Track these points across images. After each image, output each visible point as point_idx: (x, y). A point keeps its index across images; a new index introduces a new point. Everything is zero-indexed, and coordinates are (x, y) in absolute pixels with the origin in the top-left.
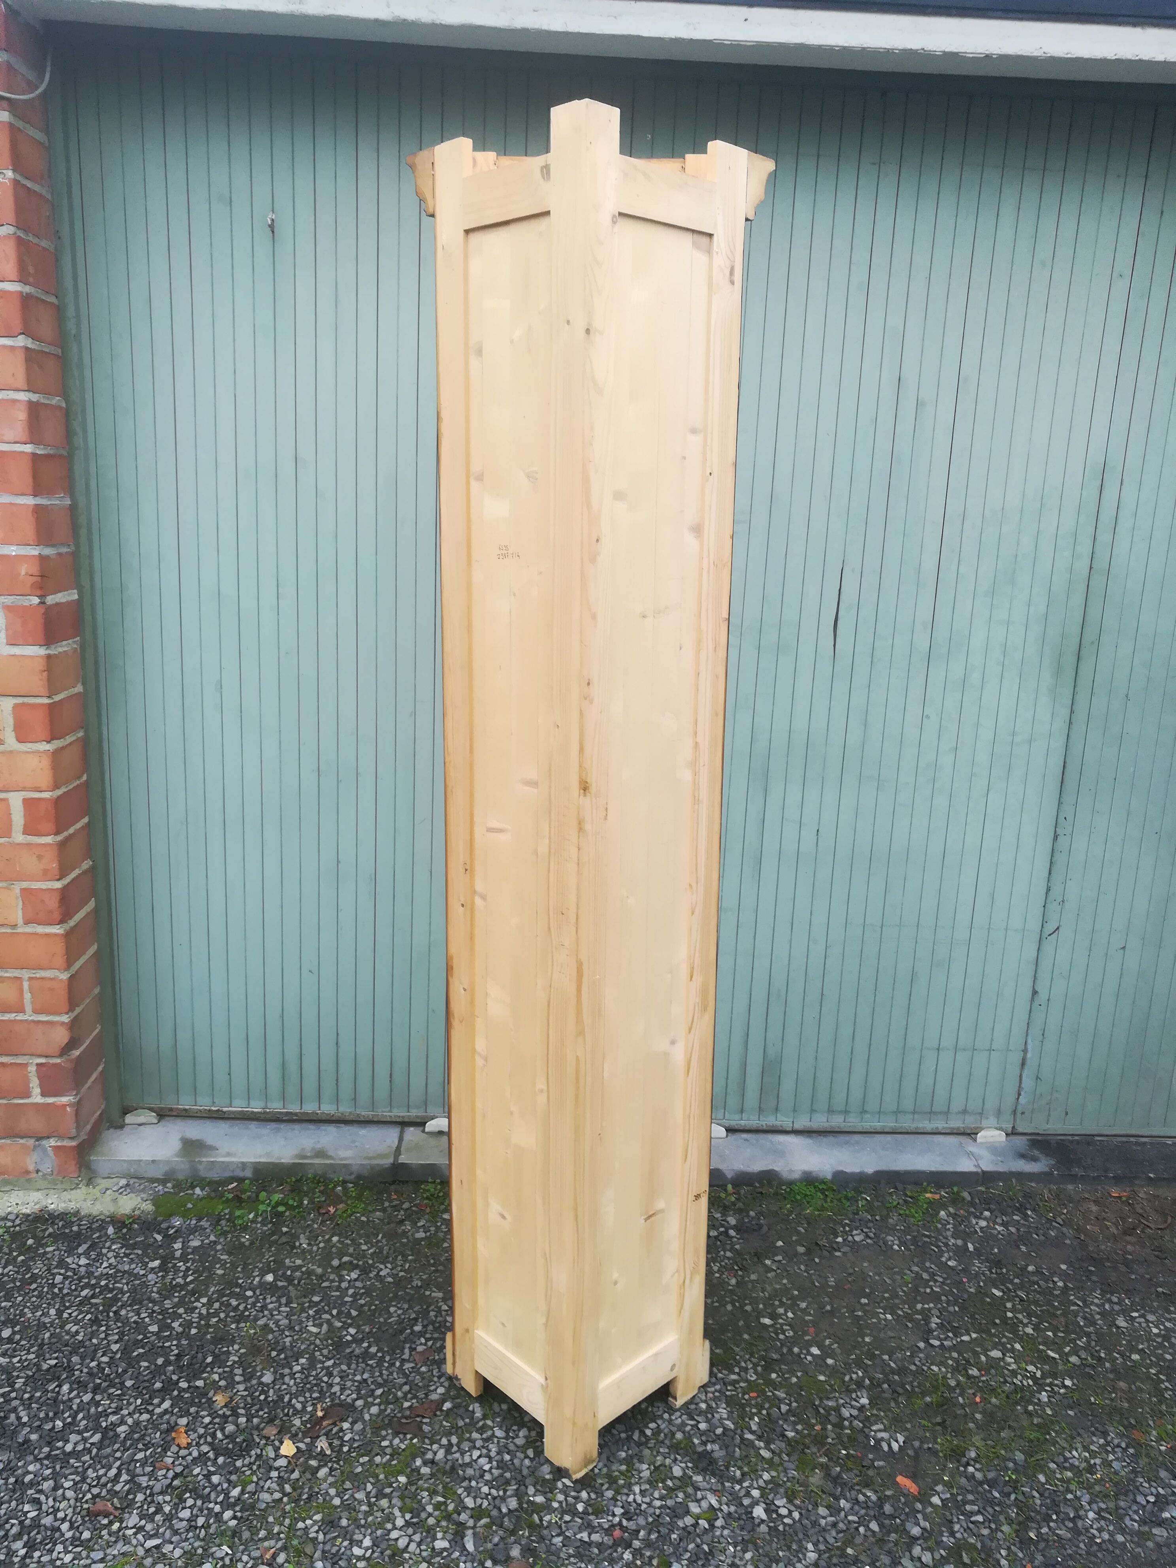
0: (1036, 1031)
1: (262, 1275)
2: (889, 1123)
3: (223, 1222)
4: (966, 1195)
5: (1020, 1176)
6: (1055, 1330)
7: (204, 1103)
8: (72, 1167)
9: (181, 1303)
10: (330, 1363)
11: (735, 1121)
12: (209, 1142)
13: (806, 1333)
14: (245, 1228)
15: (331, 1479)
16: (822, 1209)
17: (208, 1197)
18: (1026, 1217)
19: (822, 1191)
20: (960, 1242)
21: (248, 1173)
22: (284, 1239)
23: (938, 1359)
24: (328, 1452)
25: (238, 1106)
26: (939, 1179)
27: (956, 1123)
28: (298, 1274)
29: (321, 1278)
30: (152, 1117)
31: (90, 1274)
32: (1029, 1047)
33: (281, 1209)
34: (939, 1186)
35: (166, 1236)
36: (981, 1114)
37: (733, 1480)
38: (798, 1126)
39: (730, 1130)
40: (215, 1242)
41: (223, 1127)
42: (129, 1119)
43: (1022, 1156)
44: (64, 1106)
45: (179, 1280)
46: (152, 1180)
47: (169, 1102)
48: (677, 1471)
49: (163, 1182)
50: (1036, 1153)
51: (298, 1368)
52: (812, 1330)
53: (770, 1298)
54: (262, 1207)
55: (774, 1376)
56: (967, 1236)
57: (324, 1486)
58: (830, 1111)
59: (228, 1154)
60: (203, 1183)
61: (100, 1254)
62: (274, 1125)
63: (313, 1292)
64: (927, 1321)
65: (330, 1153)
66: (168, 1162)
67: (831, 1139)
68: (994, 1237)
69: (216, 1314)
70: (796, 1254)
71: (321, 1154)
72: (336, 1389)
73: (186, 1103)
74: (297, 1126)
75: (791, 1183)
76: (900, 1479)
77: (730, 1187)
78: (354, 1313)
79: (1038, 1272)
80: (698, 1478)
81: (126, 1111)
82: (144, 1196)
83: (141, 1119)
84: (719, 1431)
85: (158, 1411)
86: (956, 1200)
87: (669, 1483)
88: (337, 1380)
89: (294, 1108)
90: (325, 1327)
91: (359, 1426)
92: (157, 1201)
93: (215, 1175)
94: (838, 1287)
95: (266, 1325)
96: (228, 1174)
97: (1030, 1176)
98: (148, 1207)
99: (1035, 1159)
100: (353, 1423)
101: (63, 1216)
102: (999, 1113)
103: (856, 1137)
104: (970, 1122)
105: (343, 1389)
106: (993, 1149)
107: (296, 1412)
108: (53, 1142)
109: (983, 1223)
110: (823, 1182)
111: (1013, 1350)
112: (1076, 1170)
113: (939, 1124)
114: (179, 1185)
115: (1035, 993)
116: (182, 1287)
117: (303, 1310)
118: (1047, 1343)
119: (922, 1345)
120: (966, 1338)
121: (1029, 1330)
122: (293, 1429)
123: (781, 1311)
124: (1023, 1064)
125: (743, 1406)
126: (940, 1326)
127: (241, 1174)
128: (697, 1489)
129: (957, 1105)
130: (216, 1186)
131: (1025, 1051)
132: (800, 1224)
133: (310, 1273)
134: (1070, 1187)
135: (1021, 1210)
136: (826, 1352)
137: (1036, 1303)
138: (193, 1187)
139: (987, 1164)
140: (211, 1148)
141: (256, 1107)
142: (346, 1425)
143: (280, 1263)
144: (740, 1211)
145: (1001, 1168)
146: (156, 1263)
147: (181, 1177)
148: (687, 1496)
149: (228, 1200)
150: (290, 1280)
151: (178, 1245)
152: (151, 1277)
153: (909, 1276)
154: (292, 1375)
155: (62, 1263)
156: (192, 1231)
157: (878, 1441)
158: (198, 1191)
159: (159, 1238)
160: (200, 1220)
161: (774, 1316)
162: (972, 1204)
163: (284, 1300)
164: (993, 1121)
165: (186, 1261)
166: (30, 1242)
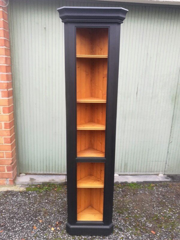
0: (168, 158)
1: (45, 200)
2: (145, 173)
3: (38, 192)
4: (158, 185)
5: (166, 181)
6: (174, 206)
7: (33, 172)
8: (12, 183)
9: (32, 205)
10: (58, 215)
11: (120, 174)
12: (35, 178)
13: (134, 208)
14: (41, 193)
15: (60, 234)
16: (135, 187)
17: (35, 188)
18: (167, 188)
19: (135, 185)
20: (157, 192)
21: (41, 184)
22: (48, 194)
23: (156, 212)
24: (59, 229)
25: (39, 172)
26: (153, 182)
27: (155, 173)
28: (51, 200)
29: (55, 201)
30: (24, 175)
31: (17, 201)
32: (167, 161)
33: (47, 189)
34: (153, 183)
35: (29, 194)
36: (159, 172)
37: (125, 232)
38: (130, 174)
39: (119, 175)
40: (37, 195)
41: (36, 176)
42: (21, 175)
43: (166, 178)
44: (11, 173)
45: (32, 202)
46: (25, 185)
47: (27, 172)
48: (116, 231)
49: (27, 185)
50: (168, 178)
51: (53, 216)
52: (135, 207)
53: (128, 202)
54: (44, 189)
55: (130, 215)
56: (158, 191)
57: (59, 235)
58: (135, 172)
59: (38, 181)
60: (34, 185)
61: (18, 198)
62: (45, 176)
63: (54, 203)
64: (153, 205)
65: (55, 180)
66: (28, 182)
67: (135, 176)
68: (163, 191)
69: (38, 207)
70: (132, 195)
71: (53, 180)
72: (59, 219)
73: (30, 172)
74: (49, 176)
75: (129, 183)
76: (152, 232)
77: (120, 184)
78: (61, 206)
79: (170, 197)
80: (120, 232)
81: (20, 174)
82: (24, 188)
83: (23, 175)
84: (122, 224)
85: (31, 223)
86: (156, 186)
87: (115, 233)
88: (59, 218)
89: (48, 173)
90: (56, 209)
91: (64, 225)
92: (26, 189)
93: (36, 184)
94: (139, 200)
95: (47, 209)
96: (38, 184)
97: (168, 181)
98: (25, 189)
99: (168, 179)
100: (63, 224)
101: (11, 191)
102: (162, 171)
103: (140, 176)
104: (157, 173)
105: (61, 219)
106: (162, 177)
107: (53, 223)
108: (9, 179)
109: (161, 189)
110: (135, 183)
111: (168, 210)
112: (175, 180)
113: (153, 173)
114: (30, 186)
115: (168, 152)
116: (32, 203)
117: (53, 206)
118: (173, 209)
119: (153, 209)
120: (160, 208)
121: (170, 207)
122: (53, 226)
123: (130, 204)
124: (166, 163)
125: (126, 220)
126: (156, 206)
127: (40, 184)
128: (120, 234)
129: (156, 170)
130: (36, 186)
131: (166, 161)
132: (132, 190)
133: (53, 200)
134: (174, 183)
135: (167, 187)
136: (138, 211)
137: (170, 202)
138: (32, 186)
139: (161, 180)
140: (35, 180)
141: (42, 173)
142: (62, 225)
143: (48, 199)
144: (122, 188)
145: (163, 180)
146: (27, 199)
147: (30, 184)
148: (118, 235)
149: (38, 188)
150: (50, 201)
151: (31, 196)
152: (27, 201)
153: (150, 198)
154: (52, 217)
155: (12, 199)
156: (33, 193)
157: (148, 225)
158: (33, 187)
159: (27, 194)
160: (34, 191)
161: (129, 205)
162: (159, 186)
163: (49, 204)
164: (161, 173)
165: (32, 198)
166: (6, 196)
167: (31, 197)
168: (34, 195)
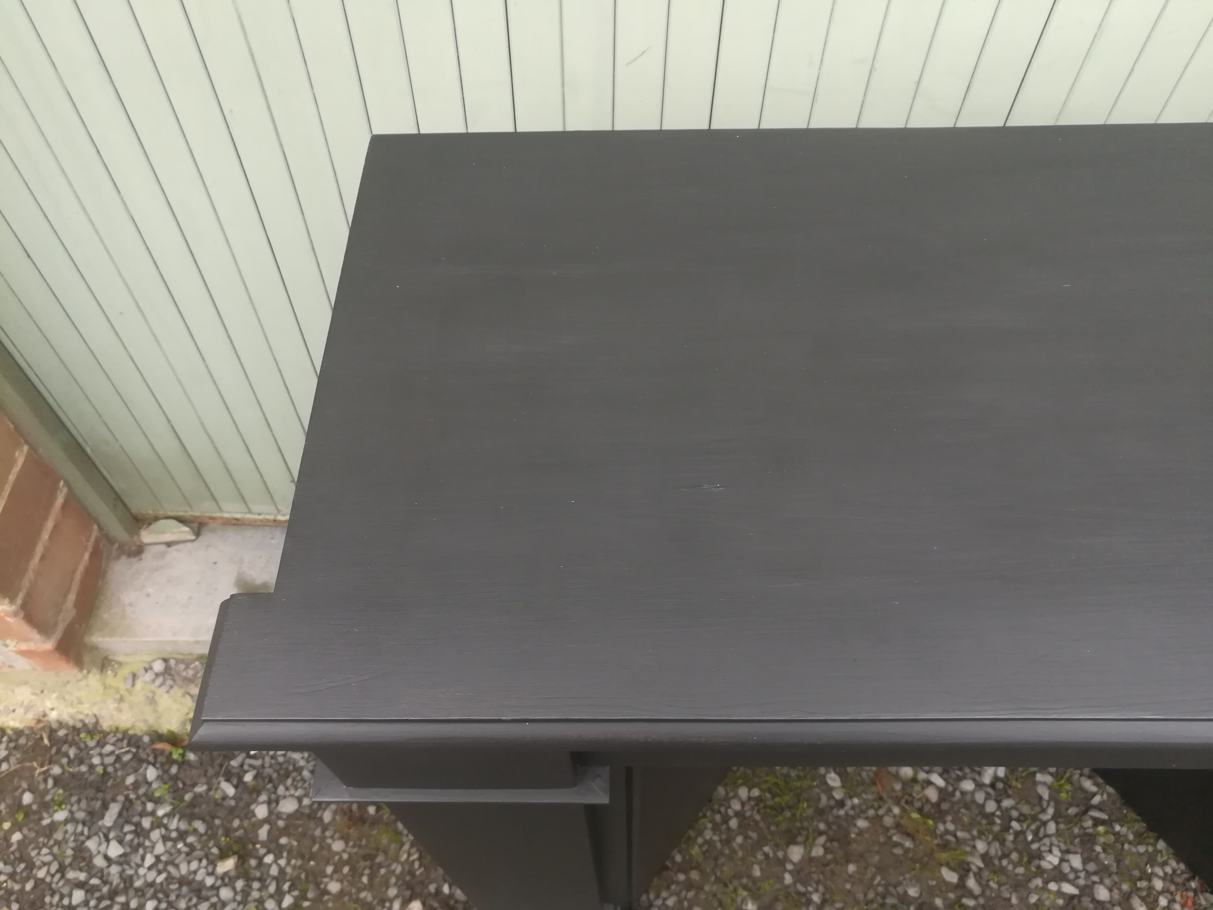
7: (263, 512)
30: (184, 532)
42: (147, 536)
47: (205, 509)
73: (232, 509)
81: (137, 524)
83: (168, 537)
101: (73, 735)
166: (27, 798)
167: (263, 833)
168: (288, 806)
